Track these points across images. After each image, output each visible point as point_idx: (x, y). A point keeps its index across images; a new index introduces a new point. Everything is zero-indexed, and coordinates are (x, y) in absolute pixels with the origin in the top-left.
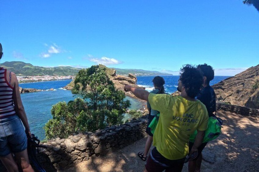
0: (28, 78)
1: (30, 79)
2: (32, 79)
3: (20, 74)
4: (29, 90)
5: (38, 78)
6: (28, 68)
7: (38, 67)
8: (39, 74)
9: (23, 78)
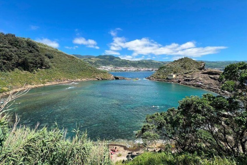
0: (117, 68)
1: (119, 69)
2: (120, 69)
3: (111, 65)
4: (119, 78)
5: (125, 69)
6: (117, 61)
7: (125, 60)
8: (125, 66)
9: (113, 68)
